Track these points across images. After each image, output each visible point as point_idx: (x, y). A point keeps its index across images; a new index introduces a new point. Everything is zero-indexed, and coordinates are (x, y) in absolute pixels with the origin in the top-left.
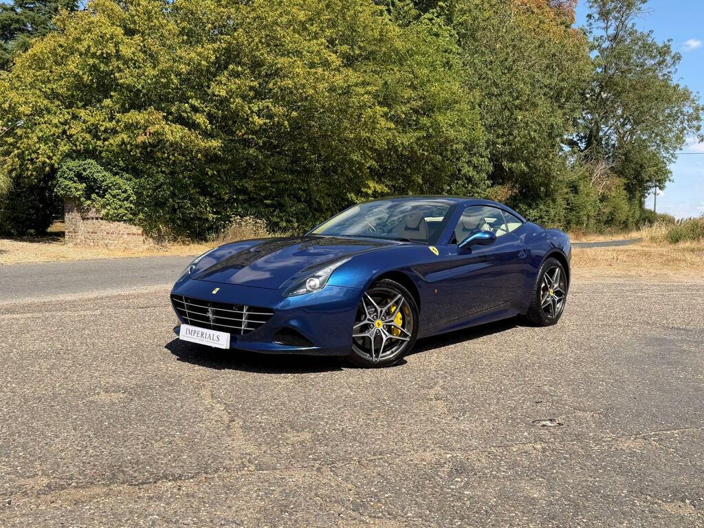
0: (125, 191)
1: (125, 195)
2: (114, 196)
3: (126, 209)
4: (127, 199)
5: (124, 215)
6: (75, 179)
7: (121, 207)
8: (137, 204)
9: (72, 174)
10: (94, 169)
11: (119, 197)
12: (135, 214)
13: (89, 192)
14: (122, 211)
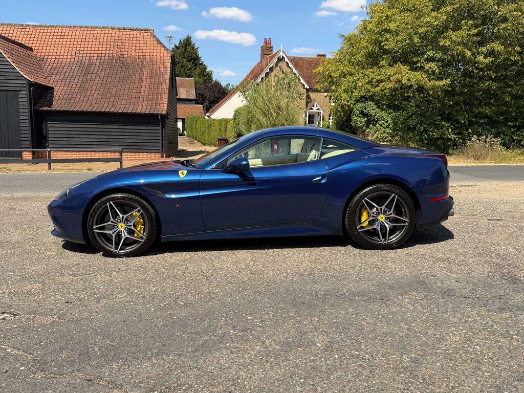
0: (387, 122)
1: (386, 124)
2: (381, 125)
3: (387, 133)
4: (388, 127)
5: (386, 138)
6: (360, 115)
7: (384, 132)
8: (394, 130)
9: (358, 112)
10: (371, 108)
11: (383, 126)
12: (392, 137)
13: (368, 123)
14: (385, 135)
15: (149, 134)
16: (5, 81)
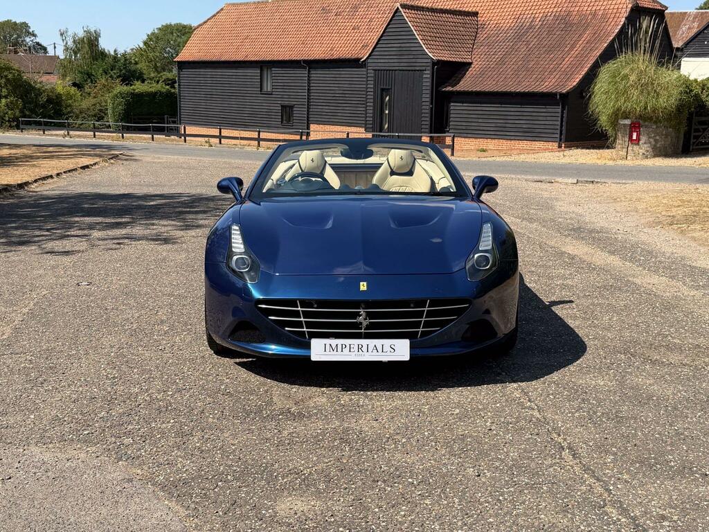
15: (548, 118)
16: (414, 60)
